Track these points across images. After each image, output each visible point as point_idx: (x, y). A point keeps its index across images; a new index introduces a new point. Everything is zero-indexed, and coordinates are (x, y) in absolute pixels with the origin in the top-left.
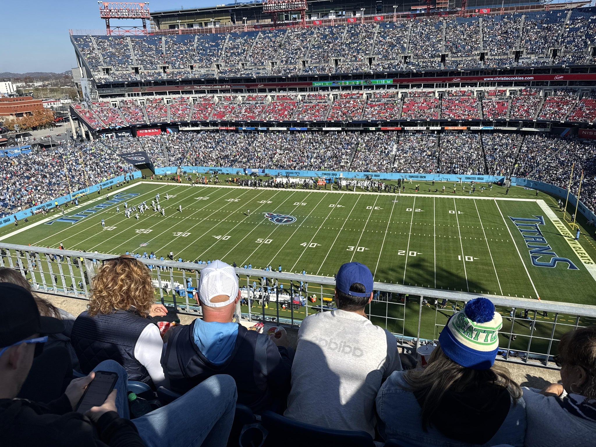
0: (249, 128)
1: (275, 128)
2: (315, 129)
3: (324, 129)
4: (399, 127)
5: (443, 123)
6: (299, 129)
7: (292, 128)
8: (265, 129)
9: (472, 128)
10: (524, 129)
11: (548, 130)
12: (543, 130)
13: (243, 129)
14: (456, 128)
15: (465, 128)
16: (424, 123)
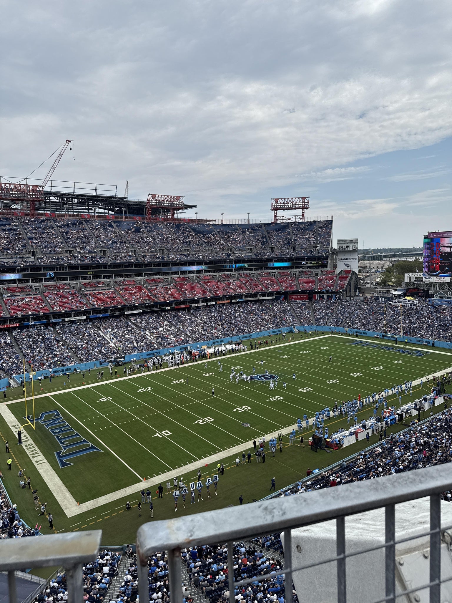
0: (39, 322)
1: (73, 318)
2: (117, 314)
3: (126, 313)
4: (187, 305)
5: (217, 299)
6: (100, 316)
7: (92, 315)
8: (60, 320)
9: (233, 301)
10: (262, 298)
11: (274, 297)
12: (271, 298)
13: (31, 324)
14: (224, 302)
15: (229, 301)
16: (206, 300)
